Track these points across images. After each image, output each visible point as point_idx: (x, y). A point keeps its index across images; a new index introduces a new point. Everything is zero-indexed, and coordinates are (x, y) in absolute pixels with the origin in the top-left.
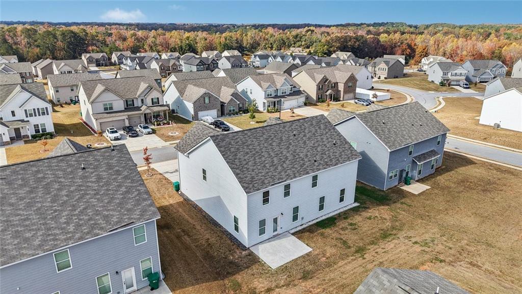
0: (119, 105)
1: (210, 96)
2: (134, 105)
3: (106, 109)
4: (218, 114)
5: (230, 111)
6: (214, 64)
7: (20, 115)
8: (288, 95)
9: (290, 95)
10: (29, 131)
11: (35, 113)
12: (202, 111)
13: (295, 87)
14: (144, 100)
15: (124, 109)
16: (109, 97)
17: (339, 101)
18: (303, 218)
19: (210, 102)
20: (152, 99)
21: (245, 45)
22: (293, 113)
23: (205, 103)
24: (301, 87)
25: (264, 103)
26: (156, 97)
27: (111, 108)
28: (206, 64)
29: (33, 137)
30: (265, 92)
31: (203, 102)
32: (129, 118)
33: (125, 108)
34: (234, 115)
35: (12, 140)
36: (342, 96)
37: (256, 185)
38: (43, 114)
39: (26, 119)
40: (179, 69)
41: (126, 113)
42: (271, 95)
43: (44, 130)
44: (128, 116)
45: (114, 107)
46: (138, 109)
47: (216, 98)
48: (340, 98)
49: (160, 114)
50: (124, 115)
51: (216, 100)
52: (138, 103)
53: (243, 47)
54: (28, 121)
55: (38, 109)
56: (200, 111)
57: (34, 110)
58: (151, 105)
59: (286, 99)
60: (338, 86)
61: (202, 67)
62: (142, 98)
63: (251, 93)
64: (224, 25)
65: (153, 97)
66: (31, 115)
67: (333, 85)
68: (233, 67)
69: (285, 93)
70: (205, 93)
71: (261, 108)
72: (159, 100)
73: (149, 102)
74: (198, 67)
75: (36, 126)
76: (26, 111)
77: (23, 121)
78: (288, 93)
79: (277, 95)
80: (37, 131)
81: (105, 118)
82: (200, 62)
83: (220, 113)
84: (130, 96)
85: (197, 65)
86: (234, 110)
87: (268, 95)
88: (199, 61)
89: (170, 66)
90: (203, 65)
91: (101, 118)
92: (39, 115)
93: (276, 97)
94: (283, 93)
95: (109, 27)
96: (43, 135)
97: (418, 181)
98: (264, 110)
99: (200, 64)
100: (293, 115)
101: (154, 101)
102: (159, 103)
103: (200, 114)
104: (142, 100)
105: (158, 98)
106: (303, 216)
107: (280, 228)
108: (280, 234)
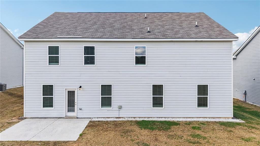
18: (120, 108)
106: (120, 104)
107: (78, 109)
108: (77, 118)
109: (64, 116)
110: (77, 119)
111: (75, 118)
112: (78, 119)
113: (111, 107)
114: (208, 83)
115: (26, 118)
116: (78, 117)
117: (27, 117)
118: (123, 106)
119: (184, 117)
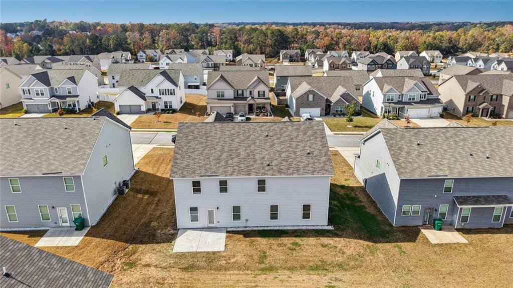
0: (229, 93)
1: (315, 94)
2: (243, 95)
3: (218, 96)
4: (321, 113)
5: (337, 111)
6: (388, 64)
7: (156, 93)
8: (415, 103)
9: (421, 102)
10: (161, 106)
11: (166, 92)
12: (304, 107)
13: (430, 93)
14: (252, 92)
15: (233, 98)
16: (222, 86)
17: (500, 118)
18: (247, 220)
19: (313, 100)
20: (259, 92)
21: (461, 45)
22: (408, 122)
23: (308, 100)
24: (440, 94)
25: (382, 107)
26: (263, 90)
27: (223, 96)
28: (378, 64)
29: (162, 110)
30: (385, 95)
31: (306, 99)
32: (235, 106)
33: (235, 97)
34: (340, 115)
35: (148, 111)
36: (505, 113)
37: (185, 173)
38: (171, 94)
39: (159, 96)
40: (348, 68)
41: (233, 101)
42: (392, 100)
43: (171, 106)
44: (234, 104)
45: (225, 95)
46: (245, 99)
47: (321, 96)
48: (503, 115)
49: (266, 106)
50: (230, 103)
51: (322, 98)
52: (247, 94)
53: (458, 48)
54: (160, 98)
55: (168, 90)
56: (302, 107)
57: (165, 90)
58: (257, 97)
59: (412, 107)
60: (502, 99)
61: (373, 66)
62: (251, 90)
63: (373, 96)
64: (455, 23)
65: (260, 90)
66: (163, 94)
67: (494, 97)
68: (411, 68)
69: (414, 99)
70: (309, 91)
71: (379, 113)
72: (265, 93)
73: (256, 95)
74: (369, 66)
75: (166, 103)
76: (160, 90)
77: (157, 97)
78: (417, 99)
79: (402, 101)
80: (166, 106)
81: (215, 103)
82: (372, 62)
83: (324, 112)
84: (240, 87)
85: (368, 65)
86: (341, 111)
87: (388, 100)
88: (371, 60)
89: (340, 64)
90: (375, 64)
91: (211, 103)
92: (169, 95)
93: (400, 102)
94: (410, 99)
95: (328, 26)
96: (169, 110)
97: (458, 230)
98: (381, 115)
99: (372, 63)
100: (409, 125)
101: (260, 93)
102: (264, 96)
103: (302, 110)
104: (251, 92)
105: (264, 92)
106: (247, 218)
107: (217, 221)
108: (216, 228)
109: (207, 227)
113: (240, 220)
115: (179, 229)
118: (249, 220)
119: (293, 226)
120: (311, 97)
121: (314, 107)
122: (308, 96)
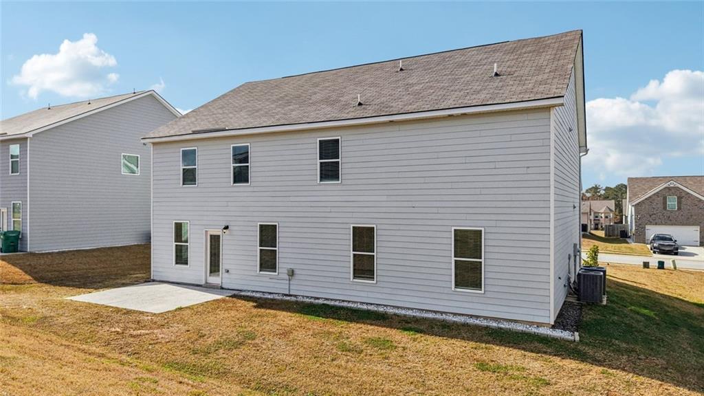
1: (682, 196)
4: (702, 237)
12: (656, 224)
18: (292, 274)
31: (660, 206)
51: (701, 205)
56: (651, 223)
70: (668, 188)
106: (292, 266)
107: (224, 271)
108: (222, 288)
109: (203, 283)
110: (222, 290)
111: (218, 288)
112: (224, 290)
113: (276, 272)
114: (482, 227)
115: (154, 281)
116: (223, 286)
117: (155, 278)
118: (297, 272)
119: (423, 310)
120: (672, 202)
121: (683, 224)
122: (665, 199)
